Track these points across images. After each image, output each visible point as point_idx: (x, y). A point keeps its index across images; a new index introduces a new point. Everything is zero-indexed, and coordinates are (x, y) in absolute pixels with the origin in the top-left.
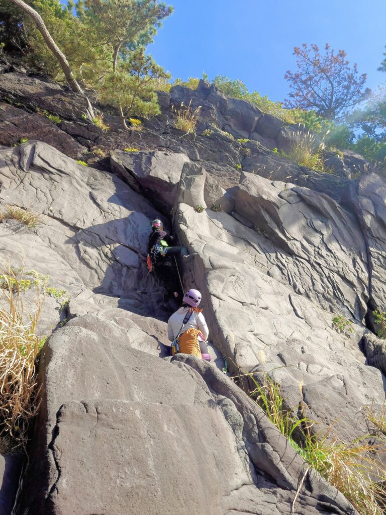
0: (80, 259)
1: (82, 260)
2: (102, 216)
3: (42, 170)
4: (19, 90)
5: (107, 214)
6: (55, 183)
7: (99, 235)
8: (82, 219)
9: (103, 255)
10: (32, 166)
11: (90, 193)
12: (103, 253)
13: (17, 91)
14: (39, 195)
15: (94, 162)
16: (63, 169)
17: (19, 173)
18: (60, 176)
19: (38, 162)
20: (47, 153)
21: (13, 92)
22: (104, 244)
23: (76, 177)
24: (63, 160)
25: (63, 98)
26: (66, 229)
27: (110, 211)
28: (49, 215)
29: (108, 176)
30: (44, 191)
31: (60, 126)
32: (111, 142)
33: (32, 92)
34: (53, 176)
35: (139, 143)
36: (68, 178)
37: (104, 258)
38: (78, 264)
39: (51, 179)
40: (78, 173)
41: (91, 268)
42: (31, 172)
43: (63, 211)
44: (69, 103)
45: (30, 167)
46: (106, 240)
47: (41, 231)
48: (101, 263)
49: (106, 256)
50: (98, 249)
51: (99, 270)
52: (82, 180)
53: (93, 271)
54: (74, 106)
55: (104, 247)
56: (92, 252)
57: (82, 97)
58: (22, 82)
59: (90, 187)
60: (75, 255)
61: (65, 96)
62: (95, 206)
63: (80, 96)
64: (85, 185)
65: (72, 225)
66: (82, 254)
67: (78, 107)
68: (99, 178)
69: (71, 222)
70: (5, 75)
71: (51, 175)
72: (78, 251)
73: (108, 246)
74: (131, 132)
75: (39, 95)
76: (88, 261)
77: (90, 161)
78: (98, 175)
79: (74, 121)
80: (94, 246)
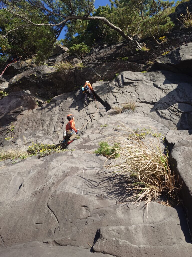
0: (161, 117)
1: (162, 117)
2: (163, 92)
3: (129, 84)
4: (107, 54)
5: (166, 91)
6: (136, 87)
7: (165, 102)
8: (155, 98)
9: (171, 111)
10: (125, 84)
11: (154, 84)
12: (171, 110)
13: (107, 55)
14: (132, 95)
15: (150, 68)
16: (137, 79)
17: (120, 89)
18: (137, 82)
19: (126, 81)
20: (128, 75)
21: (105, 57)
22: (170, 106)
23: (144, 80)
24: (136, 75)
25: (125, 47)
26: (149, 105)
27: (167, 89)
28: (139, 102)
29: (159, 72)
30: (133, 92)
31: (128, 60)
32: (154, 55)
33: (112, 52)
34: (134, 84)
35: (169, 48)
36: (141, 82)
37: (172, 112)
38: (160, 119)
39: (134, 86)
40: (144, 77)
41: (168, 119)
42: (125, 86)
43: (145, 98)
44: (128, 48)
45: (124, 85)
46: (170, 103)
47: (139, 110)
48: (172, 115)
49: (173, 111)
50: (167, 109)
51: (172, 119)
52: (147, 80)
53: (169, 121)
54: (131, 48)
55: (170, 107)
56: (166, 111)
57: (133, 42)
58: (107, 50)
59: (153, 81)
60: (158, 116)
61: (126, 46)
62: (158, 89)
63: (132, 42)
64: (150, 81)
65: (151, 102)
66: (161, 114)
67: (133, 48)
68: (155, 75)
69: (150, 101)
70: (100, 52)
71: (133, 84)
72: (159, 114)
73: (173, 106)
74: (162, 44)
75: (115, 52)
76: (165, 117)
77: (147, 69)
78: (154, 74)
79: (133, 55)
80: (165, 108)
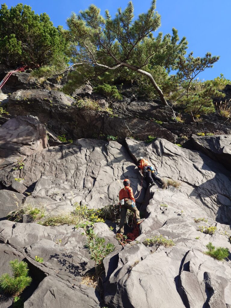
0: (203, 204)
2: (204, 178)
3: (168, 155)
4: (140, 110)
5: (206, 177)
6: (176, 161)
7: (208, 190)
8: (197, 181)
9: (213, 201)
10: (164, 154)
11: (193, 164)
12: (213, 199)
13: (139, 110)
14: (172, 170)
16: (177, 153)
17: (159, 158)
18: (177, 157)
19: (166, 151)
21: (138, 111)
22: (212, 194)
23: (184, 156)
24: (175, 148)
25: (161, 111)
26: (191, 187)
27: (207, 175)
28: (181, 180)
29: (198, 153)
30: (173, 166)
32: (189, 130)
33: (146, 110)
34: (174, 158)
35: (203, 129)
36: (180, 157)
37: (214, 202)
39: (174, 159)
40: (183, 153)
41: (209, 208)
42: (163, 156)
43: (187, 178)
44: (164, 113)
45: (162, 154)
46: (212, 192)
47: (182, 190)
48: (213, 205)
49: (214, 201)
50: (209, 197)
52: (187, 157)
54: (166, 114)
55: (212, 196)
56: (207, 199)
57: (169, 108)
58: (140, 105)
59: (191, 160)
60: (200, 202)
61: (161, 109)
62: (198, 172)
64: (188, 160)
65: (193, 185)
66: (203, 201)
67: (169, 114)
68: (194, 155)
69: (193, 183)
70: (132, 103)
71: (172, 157)
73: (214, 195)
74: (197, 123)
75: (149, 110)
76: (207, 204)
77: (181, 143)
78: (193, 153)
79: (168, 122)
